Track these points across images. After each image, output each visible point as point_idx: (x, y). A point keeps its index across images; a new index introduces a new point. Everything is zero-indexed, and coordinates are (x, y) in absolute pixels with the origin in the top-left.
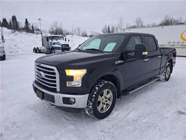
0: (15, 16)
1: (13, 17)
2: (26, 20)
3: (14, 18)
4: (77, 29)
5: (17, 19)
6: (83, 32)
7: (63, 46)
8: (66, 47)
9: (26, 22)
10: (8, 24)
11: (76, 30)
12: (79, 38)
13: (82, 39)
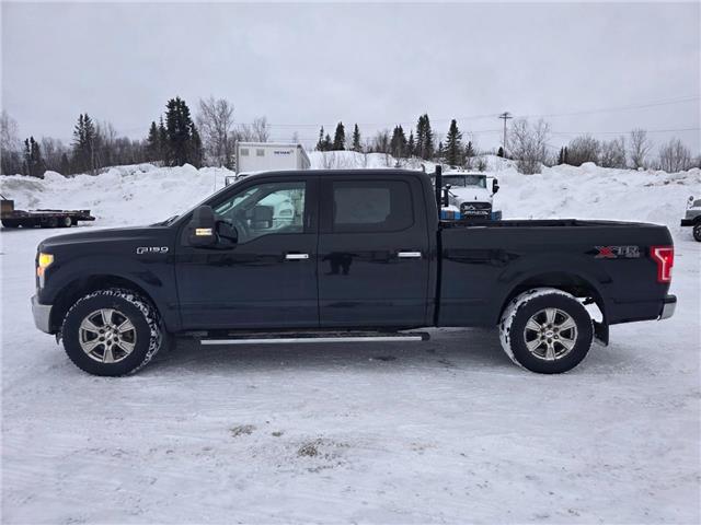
0: (426, 116)
1: (421, 118)
2: (454, 122)
3: (424, 123)
4: (628, 137)
5: (431, 124)
6: (668, 146)
7: (466, 207)
8: (478, 213)
9: (451, 129)
10: (405, 141)
11: (623, 139)
12: (603, 177)
13: (615, 180)
